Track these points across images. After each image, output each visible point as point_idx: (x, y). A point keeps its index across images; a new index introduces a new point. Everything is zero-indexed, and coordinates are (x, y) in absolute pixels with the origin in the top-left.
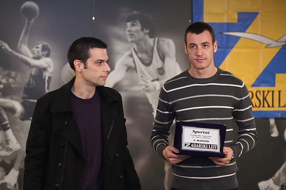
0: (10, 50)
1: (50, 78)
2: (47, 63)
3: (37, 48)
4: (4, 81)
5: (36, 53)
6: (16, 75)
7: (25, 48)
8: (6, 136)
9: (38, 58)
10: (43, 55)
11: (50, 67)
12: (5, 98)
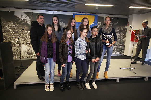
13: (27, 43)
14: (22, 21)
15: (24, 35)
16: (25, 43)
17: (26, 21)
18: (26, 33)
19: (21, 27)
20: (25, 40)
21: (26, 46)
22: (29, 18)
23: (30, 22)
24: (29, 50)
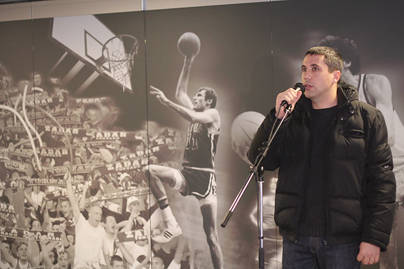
0: (166, 100)
1: (216, 137)
2: (212, 116)
3: (199, 95)
4: (160, 142)
5: (198, 103)
6: (174, 133)
7: (184, 96)
8: (164, 216)
9: (200, 110)
10: (207, 105)
11: (216, 121)
12: (162, 165)
13: (106, 213)
14: (88, 69)
15: (94, 155)
16: (96, 212)
17: (106, 65)
18: (104, 145)
19: (78, 106)
20: (93, 191)
21: (101, 227)
22: (122, 49)
23: (125, 70)
24: (116, 263)
